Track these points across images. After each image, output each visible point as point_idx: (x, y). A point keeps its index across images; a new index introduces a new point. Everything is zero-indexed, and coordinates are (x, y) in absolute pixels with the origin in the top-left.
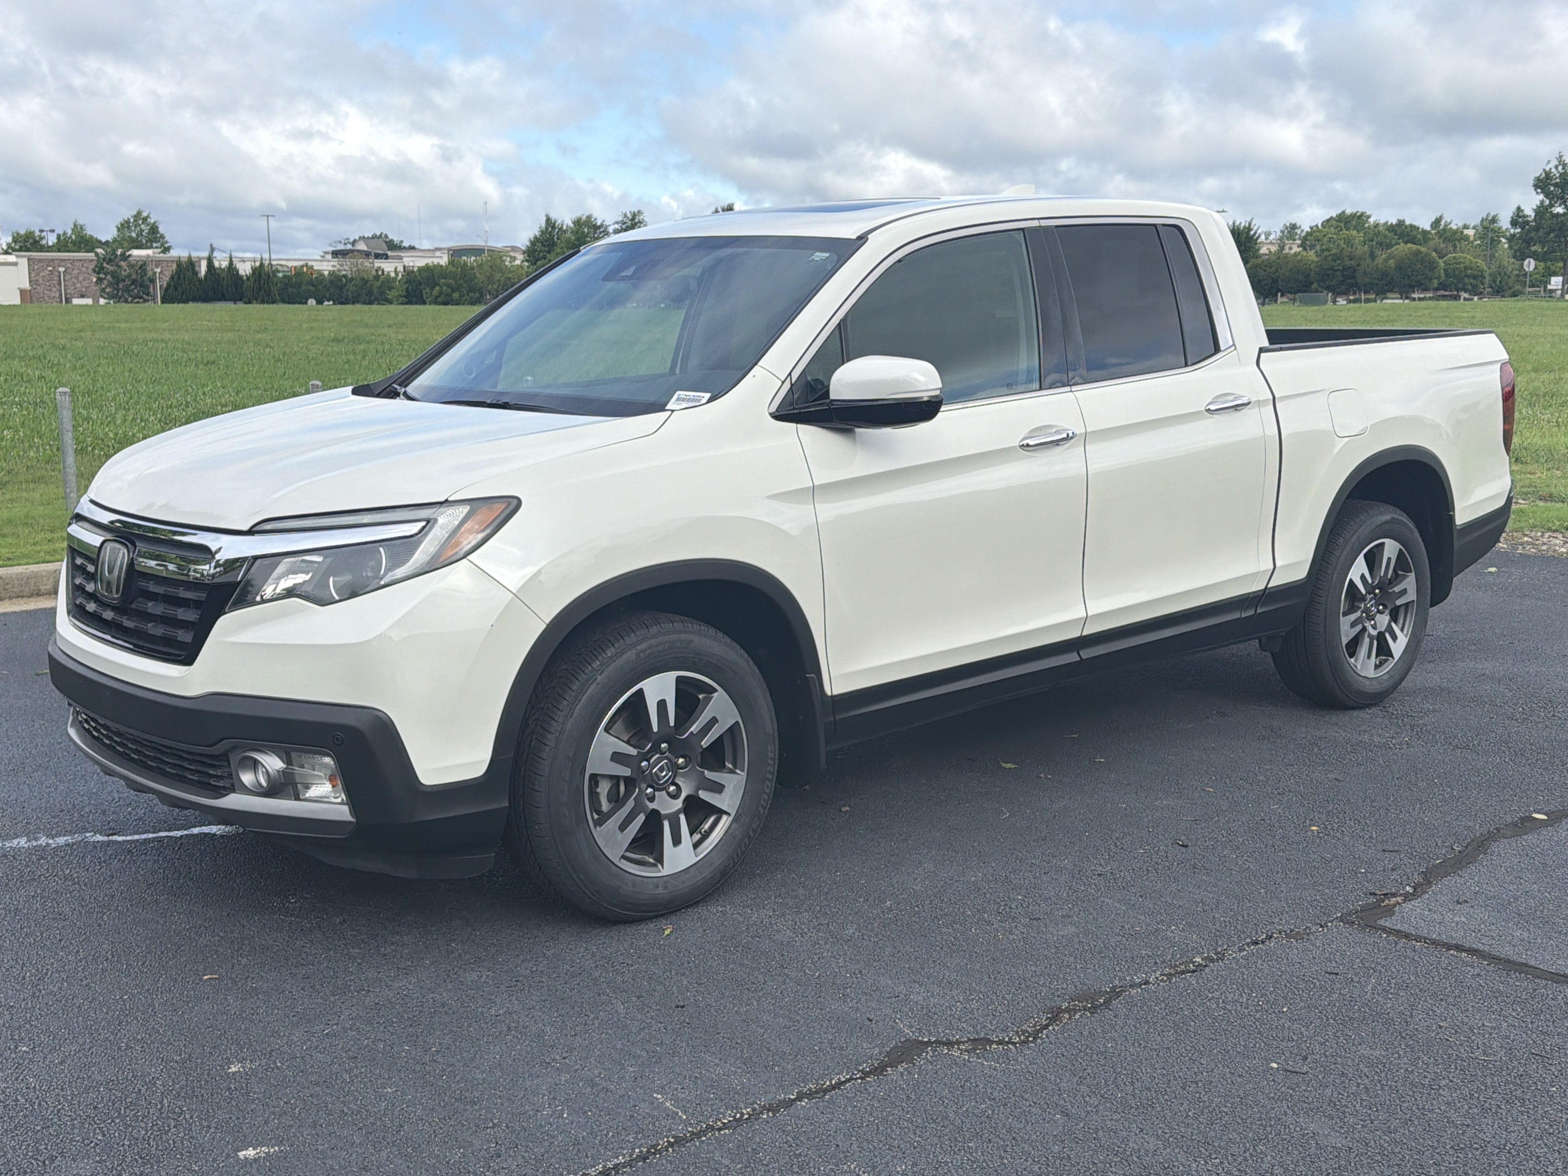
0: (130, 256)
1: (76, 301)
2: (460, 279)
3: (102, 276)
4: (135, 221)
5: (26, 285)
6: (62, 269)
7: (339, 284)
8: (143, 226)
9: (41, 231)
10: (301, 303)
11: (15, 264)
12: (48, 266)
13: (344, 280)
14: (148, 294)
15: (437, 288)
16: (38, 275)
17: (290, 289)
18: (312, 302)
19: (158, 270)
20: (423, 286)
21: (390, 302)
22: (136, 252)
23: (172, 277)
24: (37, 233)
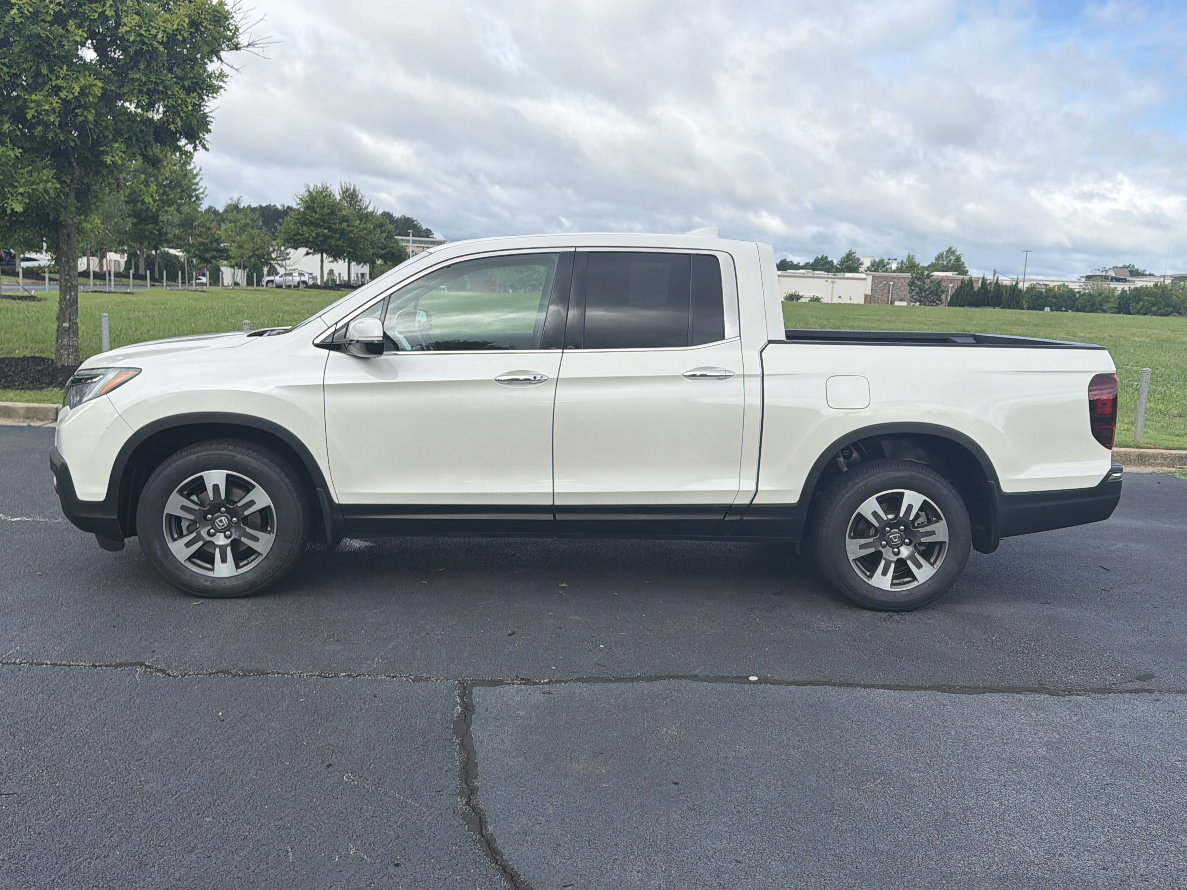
0: (932, 276)
1: (897, 303)
2: (1160, 297)
3: (913, 288)
4: (947, 254)
5: (869, 292)
6: (891, 283)
7: (1073, 298)
8: (951, 257)
9: (889, 259)
10: (1039, 310)
11: (864, 279)
12: (884, 281)
13: (1078, 295)
14: (939, 300)
15: (1141, 303)
16: (877, 286)
17: (1041, 300)
18: (1047, 309)
19: (951, 285)
20: (1131, 301)
21: (1104, 311)
22: (936, 274)
23: (957, 290)
24: (886, 260)
